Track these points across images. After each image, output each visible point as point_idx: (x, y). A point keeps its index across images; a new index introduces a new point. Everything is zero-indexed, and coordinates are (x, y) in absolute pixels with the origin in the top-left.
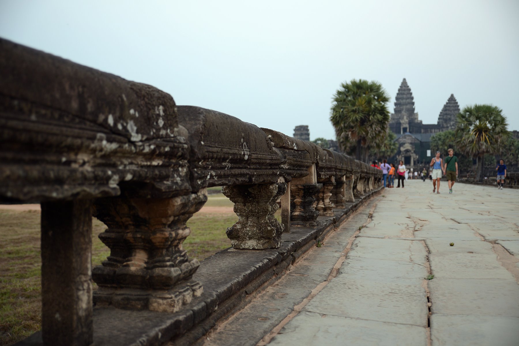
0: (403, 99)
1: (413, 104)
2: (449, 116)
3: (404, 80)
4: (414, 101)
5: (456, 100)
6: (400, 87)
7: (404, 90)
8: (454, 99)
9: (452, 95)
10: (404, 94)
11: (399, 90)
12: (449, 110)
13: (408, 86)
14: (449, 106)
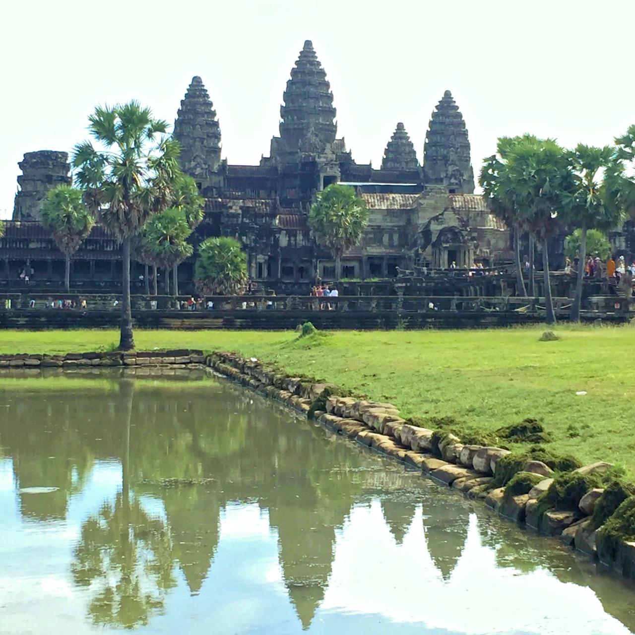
0: (307, 96)
1: (332, 112)
2: (443, 151)
3: (308, 43)
4: (334, 104)
5: (457, 108)
6: (297, 63)
7: (311, 73)
8: (452, 104)
9: (448, 94)
10: (310, 84)
11: (294, 72)
12: (442, 134)
13: (319, 64)
14: (442, 123)
